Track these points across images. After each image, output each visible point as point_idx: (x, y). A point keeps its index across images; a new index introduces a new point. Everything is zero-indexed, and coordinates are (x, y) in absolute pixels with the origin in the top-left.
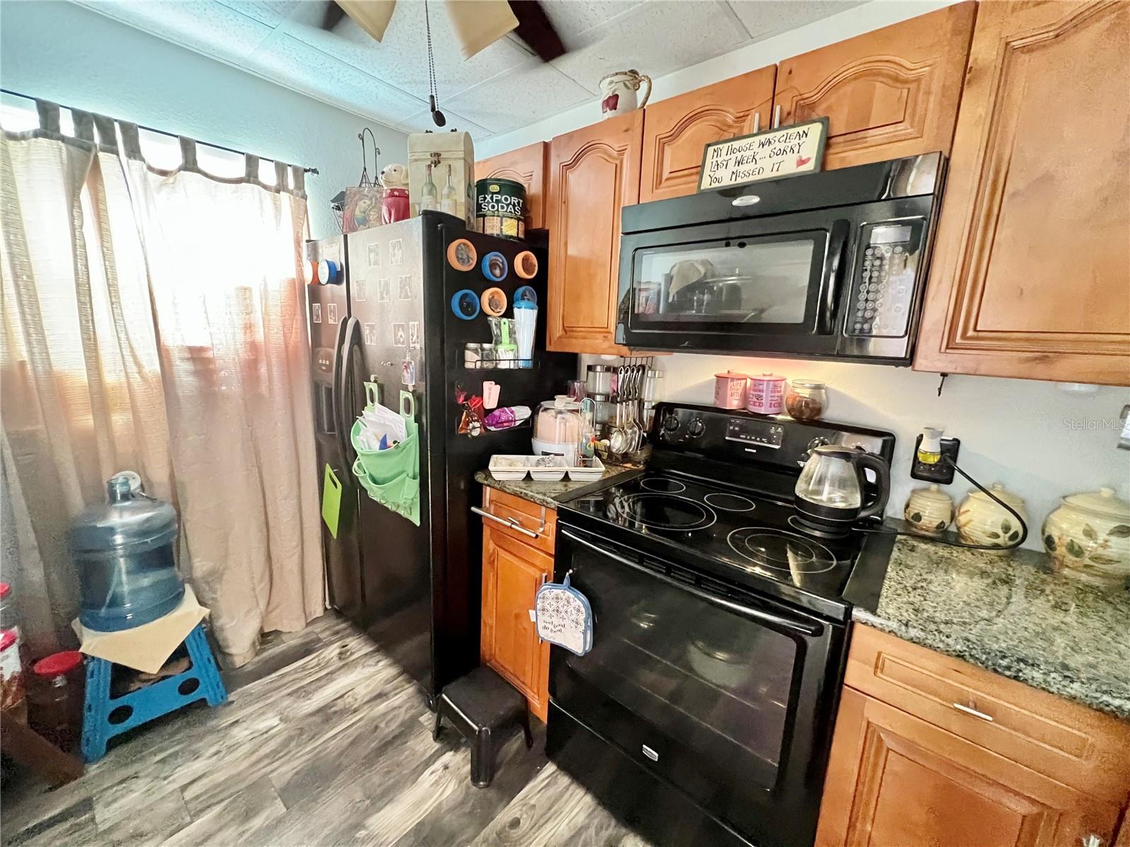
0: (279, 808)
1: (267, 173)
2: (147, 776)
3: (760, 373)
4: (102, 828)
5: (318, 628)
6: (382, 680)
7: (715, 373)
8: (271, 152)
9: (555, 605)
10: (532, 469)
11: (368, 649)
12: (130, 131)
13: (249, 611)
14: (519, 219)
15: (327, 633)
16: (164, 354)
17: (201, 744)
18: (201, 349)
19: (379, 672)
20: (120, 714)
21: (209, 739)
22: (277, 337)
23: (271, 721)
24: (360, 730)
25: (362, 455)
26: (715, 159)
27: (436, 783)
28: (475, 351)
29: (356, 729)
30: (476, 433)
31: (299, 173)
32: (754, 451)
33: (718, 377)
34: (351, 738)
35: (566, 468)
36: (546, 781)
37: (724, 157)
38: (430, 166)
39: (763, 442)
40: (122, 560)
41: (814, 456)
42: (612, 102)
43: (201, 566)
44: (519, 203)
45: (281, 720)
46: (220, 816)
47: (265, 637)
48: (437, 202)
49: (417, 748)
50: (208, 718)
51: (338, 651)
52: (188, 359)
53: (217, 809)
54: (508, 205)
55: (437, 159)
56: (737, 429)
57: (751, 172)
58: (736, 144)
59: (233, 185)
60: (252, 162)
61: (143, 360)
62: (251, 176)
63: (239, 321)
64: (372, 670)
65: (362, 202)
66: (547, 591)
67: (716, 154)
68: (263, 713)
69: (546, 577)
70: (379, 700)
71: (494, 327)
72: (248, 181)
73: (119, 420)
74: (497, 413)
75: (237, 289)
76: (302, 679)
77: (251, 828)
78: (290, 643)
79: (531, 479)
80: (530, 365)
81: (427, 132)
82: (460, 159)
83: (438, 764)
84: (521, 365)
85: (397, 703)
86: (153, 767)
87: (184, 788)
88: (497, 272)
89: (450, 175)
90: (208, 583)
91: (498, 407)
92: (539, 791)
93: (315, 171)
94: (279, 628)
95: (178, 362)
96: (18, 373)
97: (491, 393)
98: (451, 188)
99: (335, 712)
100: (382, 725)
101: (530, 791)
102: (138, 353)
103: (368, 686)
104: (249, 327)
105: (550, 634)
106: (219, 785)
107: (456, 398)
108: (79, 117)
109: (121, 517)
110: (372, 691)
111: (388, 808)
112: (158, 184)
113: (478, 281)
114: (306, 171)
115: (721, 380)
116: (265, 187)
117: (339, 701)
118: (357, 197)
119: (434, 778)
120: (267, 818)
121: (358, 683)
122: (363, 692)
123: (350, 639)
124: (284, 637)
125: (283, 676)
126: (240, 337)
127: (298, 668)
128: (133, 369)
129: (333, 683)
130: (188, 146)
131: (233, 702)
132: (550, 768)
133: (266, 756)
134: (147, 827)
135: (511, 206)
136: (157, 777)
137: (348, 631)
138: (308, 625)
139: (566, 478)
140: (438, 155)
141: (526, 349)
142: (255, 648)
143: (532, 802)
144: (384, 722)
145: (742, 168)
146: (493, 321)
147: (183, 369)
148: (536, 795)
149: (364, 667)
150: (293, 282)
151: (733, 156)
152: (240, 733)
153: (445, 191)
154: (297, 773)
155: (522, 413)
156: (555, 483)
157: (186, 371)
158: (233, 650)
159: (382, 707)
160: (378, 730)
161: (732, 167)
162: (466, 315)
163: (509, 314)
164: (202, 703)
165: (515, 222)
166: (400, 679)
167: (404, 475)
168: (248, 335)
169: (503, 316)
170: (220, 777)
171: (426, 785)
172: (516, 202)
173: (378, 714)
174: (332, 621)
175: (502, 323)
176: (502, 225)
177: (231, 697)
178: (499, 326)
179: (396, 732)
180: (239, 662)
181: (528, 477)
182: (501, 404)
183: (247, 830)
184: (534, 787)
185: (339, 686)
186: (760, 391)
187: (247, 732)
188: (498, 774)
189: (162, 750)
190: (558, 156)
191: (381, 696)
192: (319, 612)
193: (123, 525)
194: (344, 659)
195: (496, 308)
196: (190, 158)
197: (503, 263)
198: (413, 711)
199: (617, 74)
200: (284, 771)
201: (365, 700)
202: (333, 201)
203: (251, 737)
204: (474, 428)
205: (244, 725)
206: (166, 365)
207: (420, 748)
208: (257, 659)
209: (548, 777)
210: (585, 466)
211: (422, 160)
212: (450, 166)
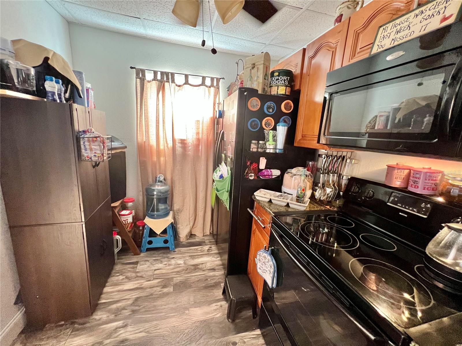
0: (171, 289)
1: (208, 82)
2: (150, 262)
3: (421, 167)
4: (137, 270)
5: (206, 238)
6: (216, 264)
7: (387, 164)
8: (209, 74)
9: (264, 260)
10: (272, 198)
11: (217, 252)
12: (173, 74)
13: (187, 225)
14: (286, 86)
15: (208, 241)
16: (174, 141)
17: (163, 260)
18: (184, 140)
19: (216, 261)
20: (150, 242)
21: (166, 259)
22: (205, 137)
23: (181, 262)
24: (202, 278)
25: (216, 180)
26: (383, 34)
27: (215, 310)
28: (255, 144)
29: (201, 277)
30: (252, 178)
31: (218, 80)
32: (406, 216)
33: (388, 166)
34: (198, 279)
35: (289, 201)
36: (255, 336)
37: (389, 31)
38: (251, 69)
39: (414, 211)
40: (155, 199)
41: (446, 229)
42: (339, 19)
43: (176, 207)
44: (287, 79)
45: (184, 263)
46: (159, 282)
47: (191, 235)
48: (252, 84)
49: (215, 294)
50: (169, 253)
51: (208, 248)
52: (180, 143)
53: (159, 280)
54: (281, 81)
55: (254, 66)
56: (396, 199)
57: (404, 36)
58: (398, 21)
59: (198, 87)
60: (204, 78)
61: (168, 142)
62: (203, 84)
63: (195, 131)
64: (215, 259)
65: (235, 88)
66: (261, 253)
67: (384, 31)
68: (181, 258)
69: (265, 247)
70: (212, 271)
71: (266, 134)
72: (202, 85)
73: (162, 159)
74: (264, 171)
75: (196, 121)
76: (194, 253)
77: (163, 291)
78: (197, 240)
79: (272, 203)
80: (282, 152)
81: (253, 55)
82: (262, 64)
83: (219, 304)
84: (278, 151)
85: (217, 275)
86: (152, 261)
87: (155, 270)
88: (271, 110)
89: (258, 72)
90: (177, 213)
91: (265, 169)
92: (250, 338)
93: (223, 78)
94: (196, 234)
95: (177, 144)
96: (143, 144)
97: (263, 163)
98: (258, 77)
99: (198, 268)
100: (209, 280)
101: (246, 335)
102: (167, 140)
103: (211, 264)
104: (198, 133)
105: (262, 272)
106: (163, 274)
107: (246, 163)
108: (162, 73)
109: (158, 187)
110: (212, 266)
111: (198, 308)
112: (178, 90)
113: (261, 115)
114: (220, 79)
115: (390, 169)
116: (207, 86)
117: (201, 265)
118: (234, 85)
119: (215, 308)
120: (167, 290)
121: (209, 261)
122: (209, 266)
123: (213, 246)
124: (196, 237)
125: (190, 249)
126: (195, 136)
127: (195, 249)
128: (166, 145)
129: (203, 258)
130: (186, 76)
131: (176, 251)
132: (258, 332)
133: (176, 272)
134: (144, 276)
135: (283, 81)
136: (151, 264)
137: (214, 243)
138: (204, 236)
139: (288, 205)
140: (254, 64)
141: (280, 144)
142: (187, 237)
143: (245, 340)
144: (210, 279)
145: (399, 35)
146: (266, 132)
147: (178, 145)
148: (249, 338)
149: (213, 257)
150: (212, 117)
151: (395, 29)
152: (173, 262)
153: (255, 79)
154: (180, 281)
155: (276, 173)
156: (281, 206)
157: (179, 147)
158: (181, 236)
159: (212, 274)
160: (207, 281)
161: (392, 37)
162: (252, 129)
163: (275, 129)
164: (168, 248)
165: (285, 88)
166: (222, 266)
167: (224, 190)
168: (197, 136)
169: (271, 130)
170: (164, 271)
171: (212, 309)
172: (286, 79)
173: (209, 275)
174: (211, 238)
175: (270, 133)
176: (278, 90)
177: (176, 250)
178: (268, 134)
179: (212, 285)
180: (181, 240)
181: (270, 201)
182: (266, 168)
183: (162, 291)
184: (250, 335)
185: (203, 260)
186: (416, 178)
187: (175, 262)
188: (237, 321)
189: (155, 257)
190: (308, 53)
191: (213, 270)
192: (208, 233)
193: (157, 189)
194: (209, 252)
195: (269, 126)
196: (187, 80)
197: (274, 106)
198: (220, 280)
199: (343, 3)
200: (178, 279)
201: (209, 268)
202: (227, 88)
203: (175, 264)
204: (251, 176)
205: (175, 259)
206: (174, 144)
207: (216, 294)
208: (187, 241)
209: (257, 335)
210: (298, 202)
211: (249, 67)
212: (258, 68)
